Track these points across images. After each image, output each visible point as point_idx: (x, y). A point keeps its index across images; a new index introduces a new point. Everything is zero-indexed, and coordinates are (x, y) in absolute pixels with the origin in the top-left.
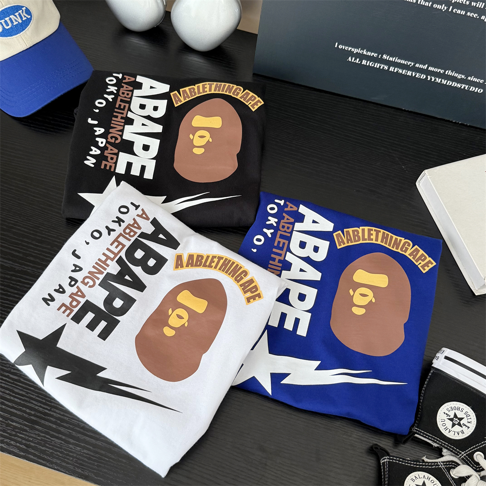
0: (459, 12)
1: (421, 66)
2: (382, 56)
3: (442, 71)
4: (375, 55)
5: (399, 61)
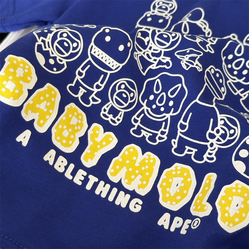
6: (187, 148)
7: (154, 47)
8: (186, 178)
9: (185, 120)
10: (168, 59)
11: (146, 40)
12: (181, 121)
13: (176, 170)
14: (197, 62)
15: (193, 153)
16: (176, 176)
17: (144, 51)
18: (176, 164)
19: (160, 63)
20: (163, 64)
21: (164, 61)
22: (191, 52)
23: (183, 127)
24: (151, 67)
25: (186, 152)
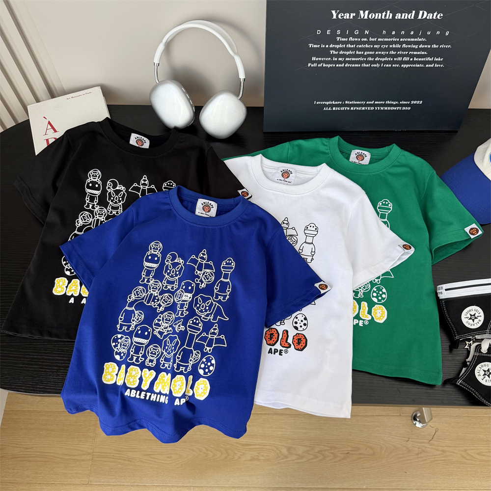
0: (387, 66)
1: (370, 103)
2: (345, 102)
3: (383, 103)
4: (340, 103)
5: (356, 103)
6: (181, 367)
7: (164, 325)
8: (182, 381)
9: (179, 355)
10: (171, 328)
11: (160, 323)
12: (178, 355)
13: (178, 378)
14: (181, 326)
15: (184, 369)
16: (178, 381)
17: (160, 328)
18: (177, 376)
19: (168, 331)
20: (169, 331)
21: (169, 330)
22: (179, 322)
23: (178, 358)
24: (164, 334)
25: (181, 369)
